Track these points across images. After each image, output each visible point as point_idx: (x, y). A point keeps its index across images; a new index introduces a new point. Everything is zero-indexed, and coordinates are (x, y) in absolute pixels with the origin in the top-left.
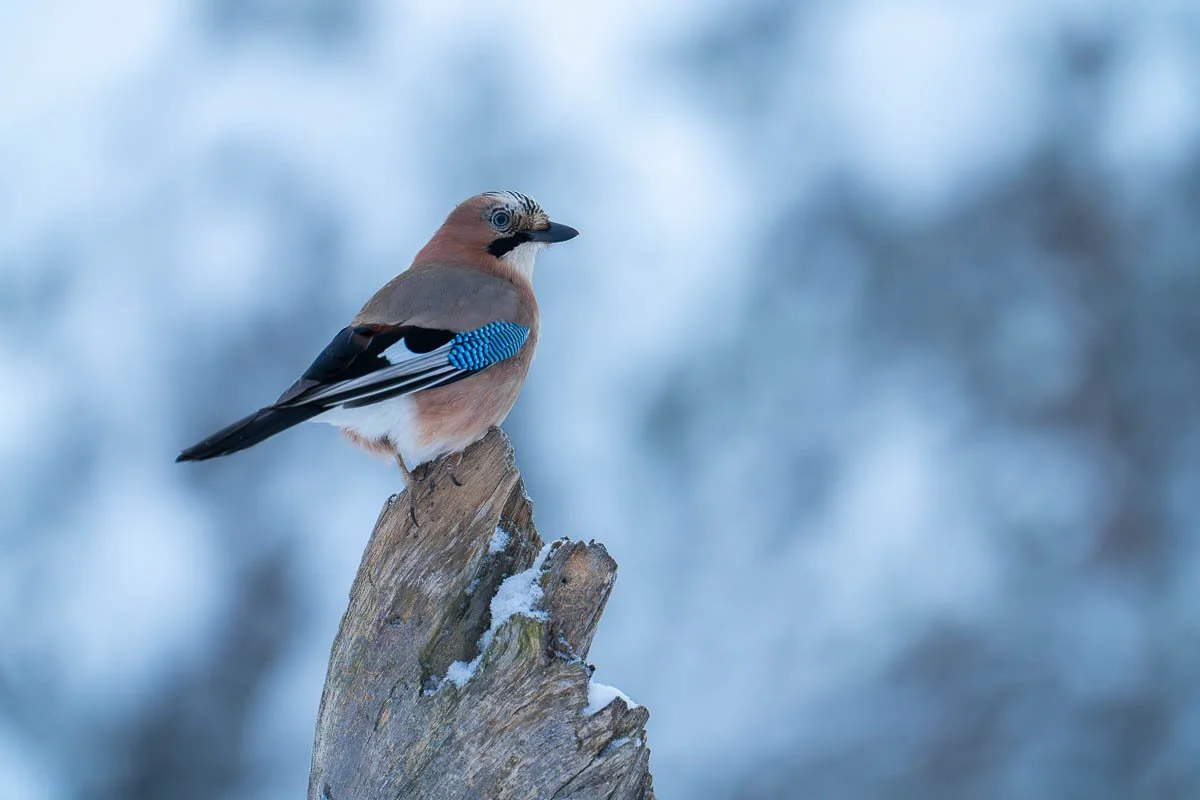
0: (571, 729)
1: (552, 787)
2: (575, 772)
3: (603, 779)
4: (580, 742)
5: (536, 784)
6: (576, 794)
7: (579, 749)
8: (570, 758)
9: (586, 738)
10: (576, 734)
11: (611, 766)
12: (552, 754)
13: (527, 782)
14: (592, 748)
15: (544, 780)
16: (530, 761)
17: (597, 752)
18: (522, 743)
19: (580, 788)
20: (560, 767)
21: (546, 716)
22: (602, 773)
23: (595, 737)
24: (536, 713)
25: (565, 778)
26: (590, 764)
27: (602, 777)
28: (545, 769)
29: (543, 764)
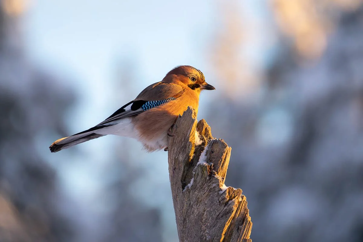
0: (217, 198)
1: (215, 217)
2: (220, 211)
3: (228, 213)
4: (220, 202)
5: (211, 216)
6: (221, 218)
7: (220, 205)
8: (218, 207)
9: (221, 201)
10: (218, 200)
11: (230, 209)
12: (213, 207)
13: (208, 216)
14: (223, 203)
15: (212, 215)
16: (209, 209)
17: (224, 205)
18: (206, 204)
19: (222, 216)
20: (216, 210)
21: (210, 195)
22: (227, 211)
23: (223, 200)
24: (208, 194)
25: (218, 214)
26: (224, 209)
27: (228, 212)
28: (212, 211)
29: (212, 210)
